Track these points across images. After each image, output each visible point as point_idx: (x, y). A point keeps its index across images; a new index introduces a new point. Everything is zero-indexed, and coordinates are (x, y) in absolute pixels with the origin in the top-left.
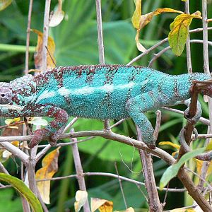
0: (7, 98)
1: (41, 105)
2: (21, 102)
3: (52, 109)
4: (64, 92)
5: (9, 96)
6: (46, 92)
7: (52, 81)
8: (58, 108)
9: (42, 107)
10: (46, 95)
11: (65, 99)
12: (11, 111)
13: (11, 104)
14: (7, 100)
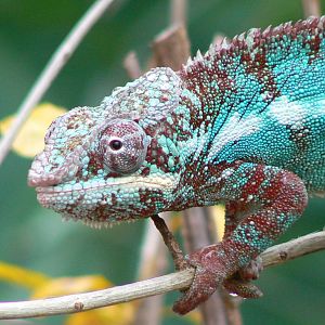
0: (133, 152)
1: (224, 165)
2: (171, 161)
3: (259, 176)
4: (288, 111)
5: (138, 146)
6: (233, 119)
7: (242, 80)
8: (276, 170)
9: (227, 172)
10: (236, 128)
11: (293, 134)
12: (145, 195)
13: (146, 172)
14: (133, 160)
